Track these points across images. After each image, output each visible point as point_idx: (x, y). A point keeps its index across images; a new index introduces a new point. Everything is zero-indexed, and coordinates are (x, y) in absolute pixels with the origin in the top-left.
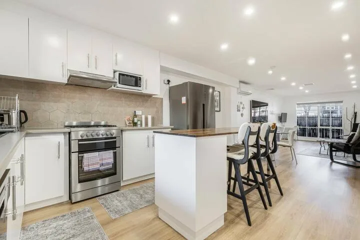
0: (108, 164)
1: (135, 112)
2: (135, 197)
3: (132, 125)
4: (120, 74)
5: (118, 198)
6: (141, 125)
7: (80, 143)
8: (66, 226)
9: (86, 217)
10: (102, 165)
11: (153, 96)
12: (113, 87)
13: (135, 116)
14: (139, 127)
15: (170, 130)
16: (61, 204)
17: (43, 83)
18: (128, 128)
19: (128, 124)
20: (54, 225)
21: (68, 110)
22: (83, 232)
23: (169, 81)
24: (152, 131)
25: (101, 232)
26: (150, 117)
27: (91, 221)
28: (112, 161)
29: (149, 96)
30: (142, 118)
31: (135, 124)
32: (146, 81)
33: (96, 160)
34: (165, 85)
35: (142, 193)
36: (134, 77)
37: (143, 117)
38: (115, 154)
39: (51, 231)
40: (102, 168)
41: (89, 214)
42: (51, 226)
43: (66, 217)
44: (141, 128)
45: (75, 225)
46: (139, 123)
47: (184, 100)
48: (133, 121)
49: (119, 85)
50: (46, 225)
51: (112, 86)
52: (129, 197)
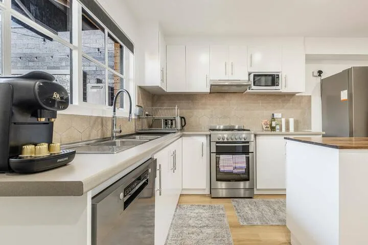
0: (241, 168)
1: (273, 115)
2: (268, 211)
3: (269, 129)
4: (255, 76)
5: (249, 205)
6: (281, 129)
7: (218, 145)
8: (204, 215)
9: (219, 213)
10: (235, 168)
11: (297, 95)
12: (248, 91)
13: (273, 119)
14: (277, 131)
15: (321, 136)
16: (204, 195)
17: (195, 95)
18: (264, 132)
19: (264, 128)
20: (197, 211)
21: (212, 115)
22: (214, 226)
23: (320, 72)
24: (283, 137)
25: (228, 232)
26: (292, 121)
27: (222, 218)
28: (244, 165)
29: (291, 95)
30: (281, 121)
31: (273, 129)
32: (285, 78)
33: (230, 163)
34: (315, 78)
35: (276, 208)
36: (270, 75)
37: (283, 120)
38: (248, 159)
39: (194, 215)
40: (235, 171)
41: (221, 212)
42: (195, 211)
43: (206, 208)
44: (280, 133)
45: (210, 217)
46: (278, 127)
47: (344, 95)
48: (271, 125)
49: (253, 87)
50: (192, 208)
51: (247, 89)
52: (261, 208)
